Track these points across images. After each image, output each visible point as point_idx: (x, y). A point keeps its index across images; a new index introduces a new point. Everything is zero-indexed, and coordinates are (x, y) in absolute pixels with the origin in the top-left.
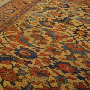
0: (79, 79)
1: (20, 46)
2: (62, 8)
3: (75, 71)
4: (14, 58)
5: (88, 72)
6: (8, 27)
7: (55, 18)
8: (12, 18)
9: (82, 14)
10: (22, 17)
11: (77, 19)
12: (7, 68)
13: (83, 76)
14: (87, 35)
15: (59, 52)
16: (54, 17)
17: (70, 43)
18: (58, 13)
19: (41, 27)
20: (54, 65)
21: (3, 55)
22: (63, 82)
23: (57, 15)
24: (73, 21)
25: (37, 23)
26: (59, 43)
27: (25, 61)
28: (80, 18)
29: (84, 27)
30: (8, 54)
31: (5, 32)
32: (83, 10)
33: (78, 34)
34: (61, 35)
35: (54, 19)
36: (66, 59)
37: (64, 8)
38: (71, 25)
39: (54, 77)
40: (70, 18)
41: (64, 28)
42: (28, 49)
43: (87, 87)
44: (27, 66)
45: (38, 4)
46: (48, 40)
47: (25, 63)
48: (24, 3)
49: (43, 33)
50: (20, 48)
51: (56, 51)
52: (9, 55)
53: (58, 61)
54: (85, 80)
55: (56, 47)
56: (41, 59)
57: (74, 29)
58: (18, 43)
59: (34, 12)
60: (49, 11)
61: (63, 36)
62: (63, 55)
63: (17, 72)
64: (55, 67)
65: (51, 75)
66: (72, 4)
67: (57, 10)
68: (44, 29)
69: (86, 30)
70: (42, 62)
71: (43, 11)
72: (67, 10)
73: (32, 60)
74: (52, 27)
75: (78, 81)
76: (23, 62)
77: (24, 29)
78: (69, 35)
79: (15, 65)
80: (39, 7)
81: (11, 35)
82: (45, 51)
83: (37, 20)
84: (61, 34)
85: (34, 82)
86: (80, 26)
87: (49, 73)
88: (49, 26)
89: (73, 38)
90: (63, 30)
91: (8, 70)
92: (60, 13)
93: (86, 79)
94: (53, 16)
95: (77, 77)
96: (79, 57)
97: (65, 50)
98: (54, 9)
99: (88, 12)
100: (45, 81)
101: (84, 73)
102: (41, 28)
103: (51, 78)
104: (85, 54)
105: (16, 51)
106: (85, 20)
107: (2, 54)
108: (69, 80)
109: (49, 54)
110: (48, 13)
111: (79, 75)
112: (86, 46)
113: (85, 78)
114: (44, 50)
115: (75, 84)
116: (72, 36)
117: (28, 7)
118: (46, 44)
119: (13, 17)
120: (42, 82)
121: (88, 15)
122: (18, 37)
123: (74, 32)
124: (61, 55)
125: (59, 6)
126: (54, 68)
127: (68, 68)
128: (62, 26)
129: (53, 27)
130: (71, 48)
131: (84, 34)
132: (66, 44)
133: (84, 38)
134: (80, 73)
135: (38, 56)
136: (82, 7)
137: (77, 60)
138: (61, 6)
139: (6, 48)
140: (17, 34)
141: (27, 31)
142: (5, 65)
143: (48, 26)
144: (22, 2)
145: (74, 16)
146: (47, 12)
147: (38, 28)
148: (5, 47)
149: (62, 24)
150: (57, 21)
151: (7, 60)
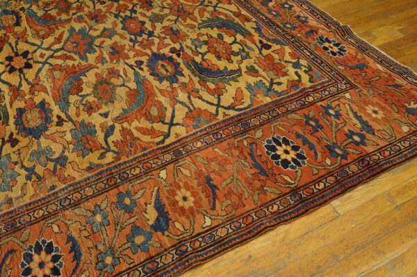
4: (191, 66)
21: (205, 82)
27: (178, 55)
30: (196, 79)
47: (181, 53)
64: (146, 32)
76: (181, 56)
91: (215, 53)
97: (98, 46)
102: (66, 111)
107: (208, 83)
139: (189, 93)
141: (103, 120)
142: (215, 61)
147: (72, 113)
151: (205, 68)
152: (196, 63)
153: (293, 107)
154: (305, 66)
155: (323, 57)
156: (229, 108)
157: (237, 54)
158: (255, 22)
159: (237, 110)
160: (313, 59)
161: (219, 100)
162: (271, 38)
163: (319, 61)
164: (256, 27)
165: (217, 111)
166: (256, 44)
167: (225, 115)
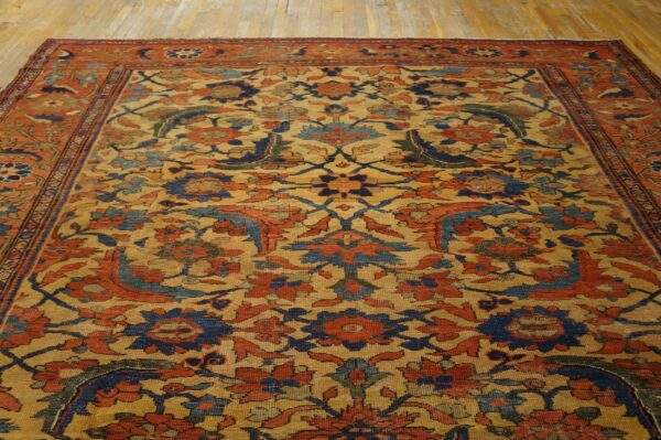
0: (412, 349)
1: (138, 309)
2: (226, 105)
3: (388, 329)
4: (143, 365)
5: (428, 317)
6: (38, 250)
7: (221, 152)
8: (34, 205)
9: (314, 107)
10: (78, 187)
11: (306, 135)
12: (134, 415)
13: (419, 335)
14: (369, 189)
15: (299, 283)
16: (214, 149)
17: (323, 234)
18: (222, 130)
19: (182, 208)
20: (308, 334)
21: (87, 370)
22: (366, 379)
23: (221, 140)
24: (295, 148)
25: (155, 194)
26: (285, 248)
27: (192, 361)
28: (316, 125)
29: (346, 161)
30: (105, 360)
31: (35, 275)
32: (313, 90)
33: (336, 192)
34: (275, 215)
35: (218, 157)
36: (339, 300)
37: (234, 99)
38: (295, 163)
39: (328, 375)
40: (279, 137)
41: (276, 186)
42: (178, 311)
43: (448, 365)
44: (210, 374)
45: (118, 108)
46: (239, 252)
47: (195, 368)
48: (48, 122)
49: (204, 230)
50: (143, 321)
51: (289, 281)
52: (113, 362)
53: (313, 317)
54: (431, 347)
55: (279, 266)
56: (248, 330)
57: (313, 179)
58: (127, 303)
59: (116, 149)
60: (182, 130)
61: (286, 215)
62: (322, 287)
63: (187, 412)
64: (313, 341)
65: (314, 372)
66: (260, 77)
67: (214, 116)
68: (201, 213)
69: (357, 170)
70: (258, 343)
71: (155, 134)
72: (253, 107)
73: (215, 347)
74: (229, 196)
75: (413, 356)
76: (186, 365)
77: (117, 237)
78: (305, 207)
79: (163, 389)
80: (129, 124)
81: (73, 280)
82: (247, 295)
83: (151, 182)
84: (272, 211)
85: (267, 423)
86: (331, 159)
87: (304, 369)
88: (215, 195)
89: (324, 214)
90: (273, 194)
91: (146, 419)
92: (230, 125)
93: (433, 341)
94: (209, 149)
95: (403, 345)
96: (377, 276)
97: (319, 267)
98: (196, 114)
99: (332, 95)
100: (306, 402)
101: (420, 323)
102: (188, 212)
103: (320, 384)
104: (393, 259)
105: (135, 338)
106: (337, 131)
107: (80, 371)
108: (383, 366)
109: (269, 301)
110: (182, 140)
111: (406, 338)
112: (383, 229)
113: (427, 339)
114: (241, 292)
115: (407, 372)
116: (319, 208)
117: (80, 135)
118: (237, 268)
119: (37, 200)
120: (299, 409)
121: (338, 107)
122: (112, 279)
123: (320, 189)
124: (312, 290)
125: (209, 98)
126: (314, 346)
127: (359, 328)
128: (261, 178)
129: (232, 193)
130: (338, 253)
131: (357, 185)
132: (310, 243)
133: (365, 203)
134: (406, 328)
135: (235, 325)
136: (301, 78)
137: (374, 288)
138: (219, 93)
139: (84, 338)
140: (96, 265)
141: (133, 239)
142: (121, 407)
143: (209, 195)
144: (38, 117)
145: (292, 126)
146: (172, 134)
147: (175, 215)
148: (78, 335)
149: (259, 170)
150: (233, 163)
151: (119, 382)
152: (146, 377)
161: (28, 368)
165: (10, 355)
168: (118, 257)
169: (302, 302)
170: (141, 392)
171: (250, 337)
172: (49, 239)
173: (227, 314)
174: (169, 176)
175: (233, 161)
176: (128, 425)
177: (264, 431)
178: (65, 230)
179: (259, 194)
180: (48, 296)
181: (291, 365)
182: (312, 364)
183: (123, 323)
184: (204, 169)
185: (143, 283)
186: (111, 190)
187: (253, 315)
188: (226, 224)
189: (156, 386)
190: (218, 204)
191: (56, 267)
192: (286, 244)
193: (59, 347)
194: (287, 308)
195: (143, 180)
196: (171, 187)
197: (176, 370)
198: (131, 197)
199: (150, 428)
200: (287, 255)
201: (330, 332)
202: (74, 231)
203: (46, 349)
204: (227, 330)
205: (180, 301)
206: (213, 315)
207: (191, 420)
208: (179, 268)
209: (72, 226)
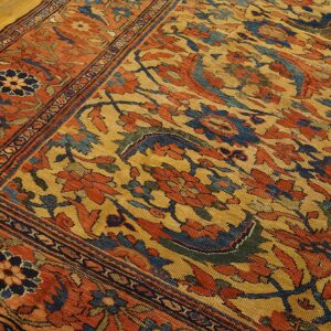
1: (199, 101)
6: (147, 34)
7: (294, 12)
8: (152, 4)
10: (184, 2)
12: (174, 168)
15: (319, 129)
16: (290, 8)
19: (252, 42)
20: (312, 167)
21: (154, 127)
23: (297, 3)
25: (236, 26)
26: (317, 100)
27: (224, 151)
30: (166, 125)
31: (139, 51)
34: (318, 73)
35: (290, 15)
39: (316, 202)
41: (327, 53)
42: (225, 113)
44: (233, 164)
46: (283, 90)
47: (225, 156)
49: (263, 64)
50: (200, 110)
51: (312, 124)
52: (172, 129)
53: (320, 157)
55: (309, 111)
56: (269, 146)
58: (193, 93)
61: (327, 77)
63: (209, 182)
64: (314, 174)
65: (307, 195)
68: (264, 51)
70: (274, 158)
73: (243, 148)
74: (289, 46)
76: (219, 151)
77: (201, 46)
79: (199, 160)
81: (162, 64)
82: (278, 122)
83: (236, 16)
84: (317, 70)
85: (261, 213)
87: (300, 190)
88: (280, 42)
90: (323, 57)
91: (178, 175)
94: (286, 7)
100: (293, 213)
102: (255, 47)
103: (308, 205)
105: (191, 119)
107: (149, 125)
109: (292, 133)
114: (275, 118)
118: (277, 100)
120: (286, 215)
122: (189, 74)
124: (327, 138)
126: (313, 177)
128: (318, 43)
129: (292, 46)
135: (262, 139)
139: (158, 105)
141: (211, 52)
142: (167, 159)
143: (275, 41)
147: (245, 46)
148: (155, 101)
149: (318, 36)
150: (300, 24)
152: (190, 148)
153: (27, 133)
154: (37, 205)
155: (16, 241)
156: (100, 105)
157: (149, 187)
158: (177, 281)
159: (89, 106)
160: (30, 227)
161: (118, 110)
162: (121, 249)
163: (18, 226)
164: (166, 267)
165: (110, 97)
166: (136, 219)
167: (98, 96)
168: (196, 60)
169: (316, 143)
170: (184, 156)
171: (270, 152)
172: (154, 31)
173: (260, 129)
174: (250, 17)
175: (301, 22)
176: (168, 173)
177: (257, 218)
178: (167, 28)
179: (311, 54)
180: (143, 68)
181: (293, 184)
182: (307, 189)
183: (186, 105)
184: (277, 20)
185: (209, 85)
186: (206, 12)
187: (277, 138)
188: (280, 66)
189: (195, 157)
190: (279, 49)
191: (154, 51)
192: (319, 97)
193: (140, 104)
194: (304, 143)
195: (230, 13)
196: (249, 25)
197: (211, 151)
198: (219, 22)
199: (183, 181)
200: (317, 105)
201: (328, 173)
202: (172, 31)
203: (133, 102)
204: (254, 140)
205: (229, 107)
206: (249, 126)
207: (211, 189)
208: (236, 84)
209: (172, 28)
